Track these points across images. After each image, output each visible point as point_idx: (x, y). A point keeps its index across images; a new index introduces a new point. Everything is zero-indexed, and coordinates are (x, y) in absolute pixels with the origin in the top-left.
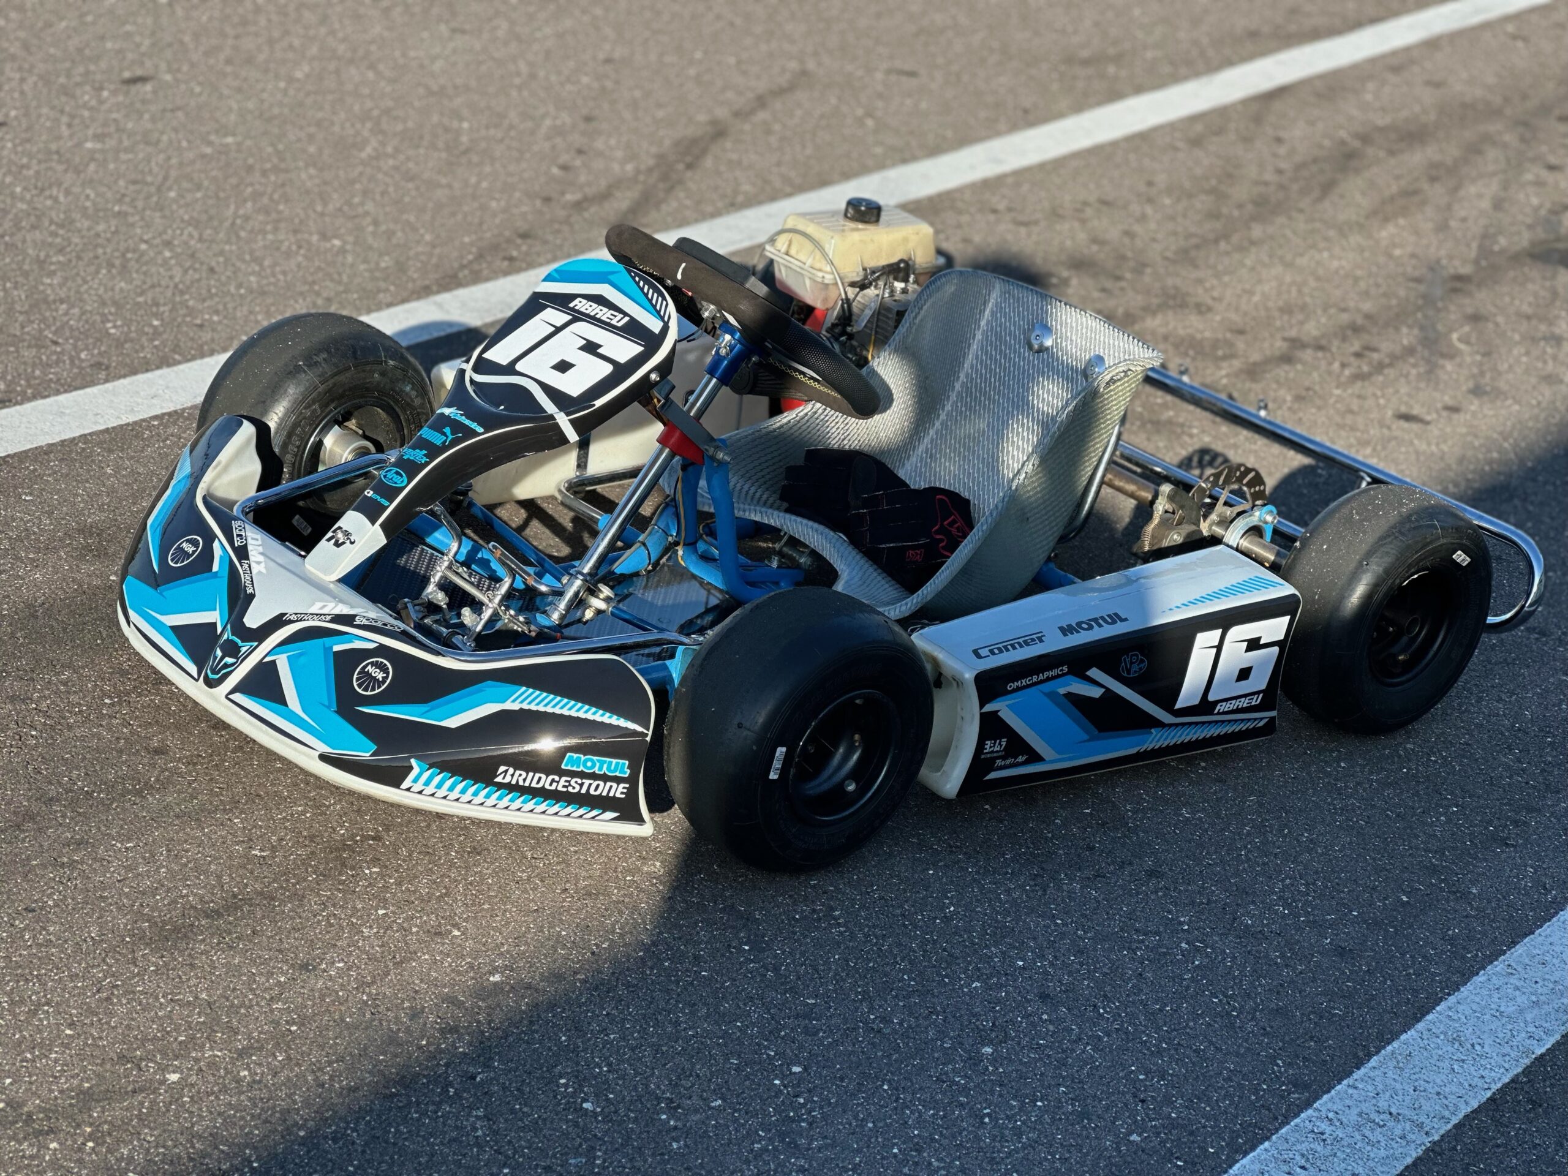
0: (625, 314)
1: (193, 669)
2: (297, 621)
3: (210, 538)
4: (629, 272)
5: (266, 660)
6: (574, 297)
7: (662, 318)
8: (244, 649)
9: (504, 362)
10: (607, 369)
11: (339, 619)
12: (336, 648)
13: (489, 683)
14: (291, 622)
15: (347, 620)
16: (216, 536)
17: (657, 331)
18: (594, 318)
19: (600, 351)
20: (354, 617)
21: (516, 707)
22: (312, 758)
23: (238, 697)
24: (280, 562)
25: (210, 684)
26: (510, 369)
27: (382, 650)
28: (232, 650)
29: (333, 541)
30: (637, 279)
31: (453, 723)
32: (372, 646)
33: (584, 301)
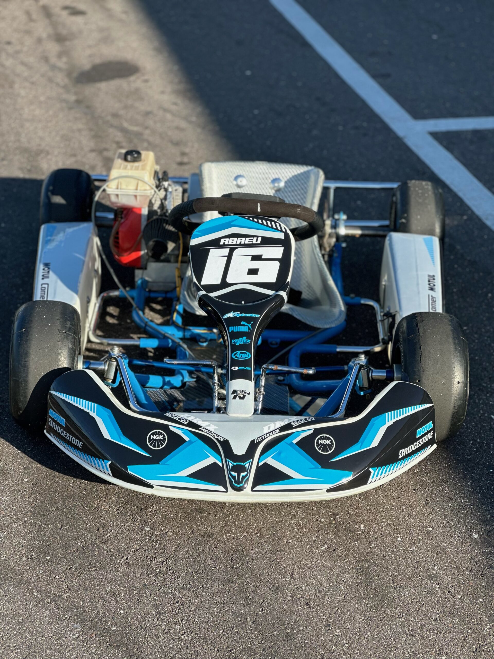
0: (257, 237)
1: (221, 488)
2: (263, 440)
3: (165, 428)
4: (244, 217)
5: (260, 464)
6: (219, 239)
7: (281, 231)
8: (247, 466)
9: (218, 281)
10: (277, 265)
11: (282, 429)
12: (295, 441)
13: (373, 419)
14: (260, 442)
15: (289, 426)
16: (168, 425)
17: (283, 238)
18: (240, 244)
19: (263, 257)
20: (290, 424)
21: (391, 423)
22: (324, 493)
23: (258, 488)
24: (217, 420)
25: (240, 489)
26: (224, 284)
27: (317, 432)
28: (239, 469)
29: (237, 398)
30: (251, 219)
31: (375, 443)
32: (311, 432)
33: (227, 240)
